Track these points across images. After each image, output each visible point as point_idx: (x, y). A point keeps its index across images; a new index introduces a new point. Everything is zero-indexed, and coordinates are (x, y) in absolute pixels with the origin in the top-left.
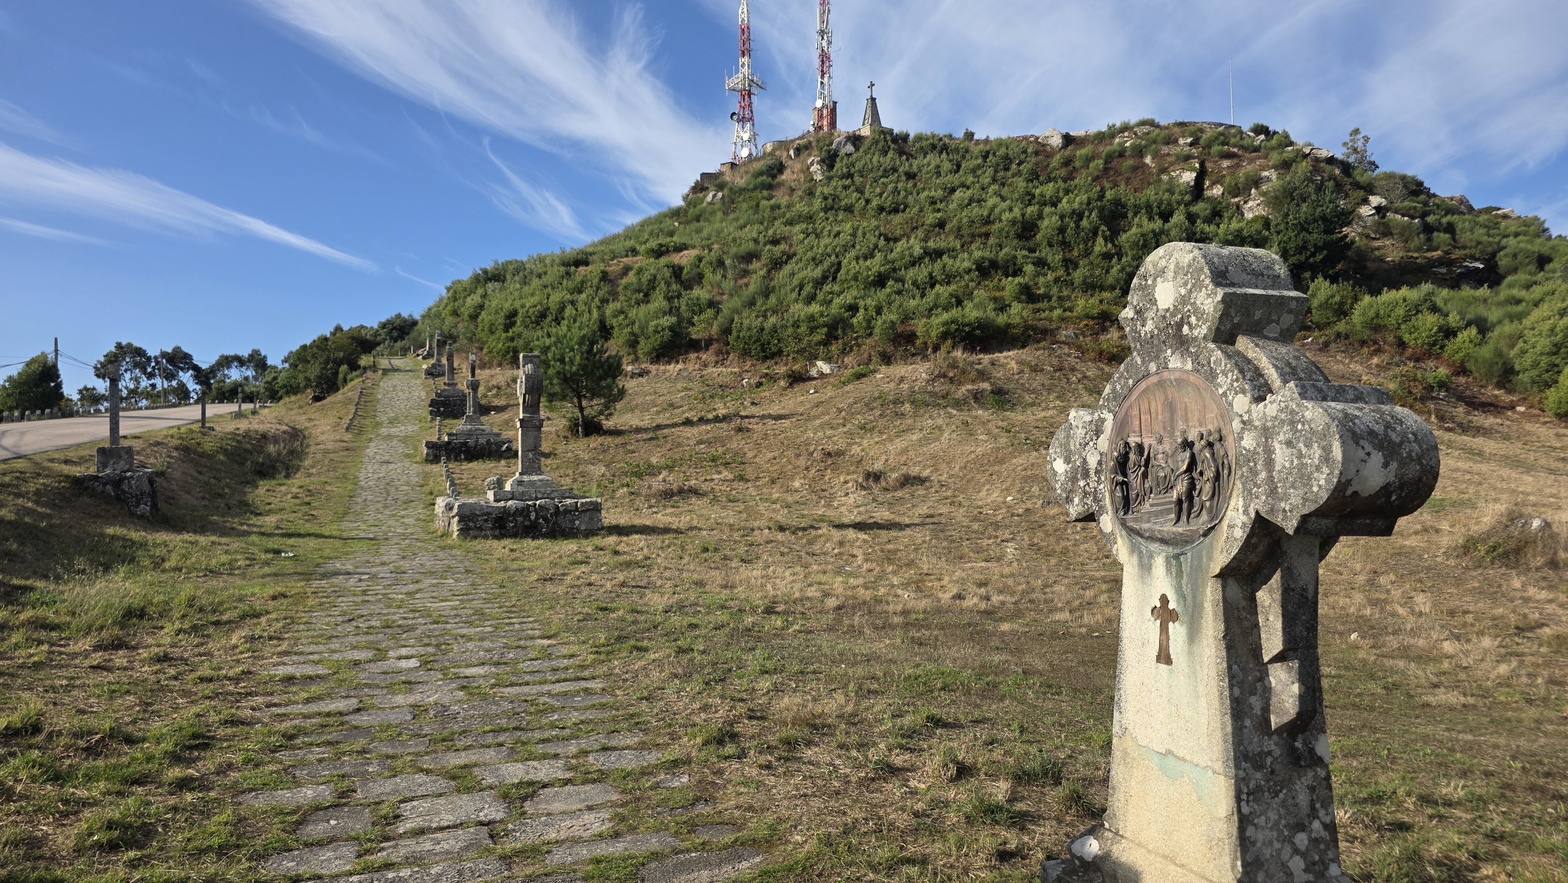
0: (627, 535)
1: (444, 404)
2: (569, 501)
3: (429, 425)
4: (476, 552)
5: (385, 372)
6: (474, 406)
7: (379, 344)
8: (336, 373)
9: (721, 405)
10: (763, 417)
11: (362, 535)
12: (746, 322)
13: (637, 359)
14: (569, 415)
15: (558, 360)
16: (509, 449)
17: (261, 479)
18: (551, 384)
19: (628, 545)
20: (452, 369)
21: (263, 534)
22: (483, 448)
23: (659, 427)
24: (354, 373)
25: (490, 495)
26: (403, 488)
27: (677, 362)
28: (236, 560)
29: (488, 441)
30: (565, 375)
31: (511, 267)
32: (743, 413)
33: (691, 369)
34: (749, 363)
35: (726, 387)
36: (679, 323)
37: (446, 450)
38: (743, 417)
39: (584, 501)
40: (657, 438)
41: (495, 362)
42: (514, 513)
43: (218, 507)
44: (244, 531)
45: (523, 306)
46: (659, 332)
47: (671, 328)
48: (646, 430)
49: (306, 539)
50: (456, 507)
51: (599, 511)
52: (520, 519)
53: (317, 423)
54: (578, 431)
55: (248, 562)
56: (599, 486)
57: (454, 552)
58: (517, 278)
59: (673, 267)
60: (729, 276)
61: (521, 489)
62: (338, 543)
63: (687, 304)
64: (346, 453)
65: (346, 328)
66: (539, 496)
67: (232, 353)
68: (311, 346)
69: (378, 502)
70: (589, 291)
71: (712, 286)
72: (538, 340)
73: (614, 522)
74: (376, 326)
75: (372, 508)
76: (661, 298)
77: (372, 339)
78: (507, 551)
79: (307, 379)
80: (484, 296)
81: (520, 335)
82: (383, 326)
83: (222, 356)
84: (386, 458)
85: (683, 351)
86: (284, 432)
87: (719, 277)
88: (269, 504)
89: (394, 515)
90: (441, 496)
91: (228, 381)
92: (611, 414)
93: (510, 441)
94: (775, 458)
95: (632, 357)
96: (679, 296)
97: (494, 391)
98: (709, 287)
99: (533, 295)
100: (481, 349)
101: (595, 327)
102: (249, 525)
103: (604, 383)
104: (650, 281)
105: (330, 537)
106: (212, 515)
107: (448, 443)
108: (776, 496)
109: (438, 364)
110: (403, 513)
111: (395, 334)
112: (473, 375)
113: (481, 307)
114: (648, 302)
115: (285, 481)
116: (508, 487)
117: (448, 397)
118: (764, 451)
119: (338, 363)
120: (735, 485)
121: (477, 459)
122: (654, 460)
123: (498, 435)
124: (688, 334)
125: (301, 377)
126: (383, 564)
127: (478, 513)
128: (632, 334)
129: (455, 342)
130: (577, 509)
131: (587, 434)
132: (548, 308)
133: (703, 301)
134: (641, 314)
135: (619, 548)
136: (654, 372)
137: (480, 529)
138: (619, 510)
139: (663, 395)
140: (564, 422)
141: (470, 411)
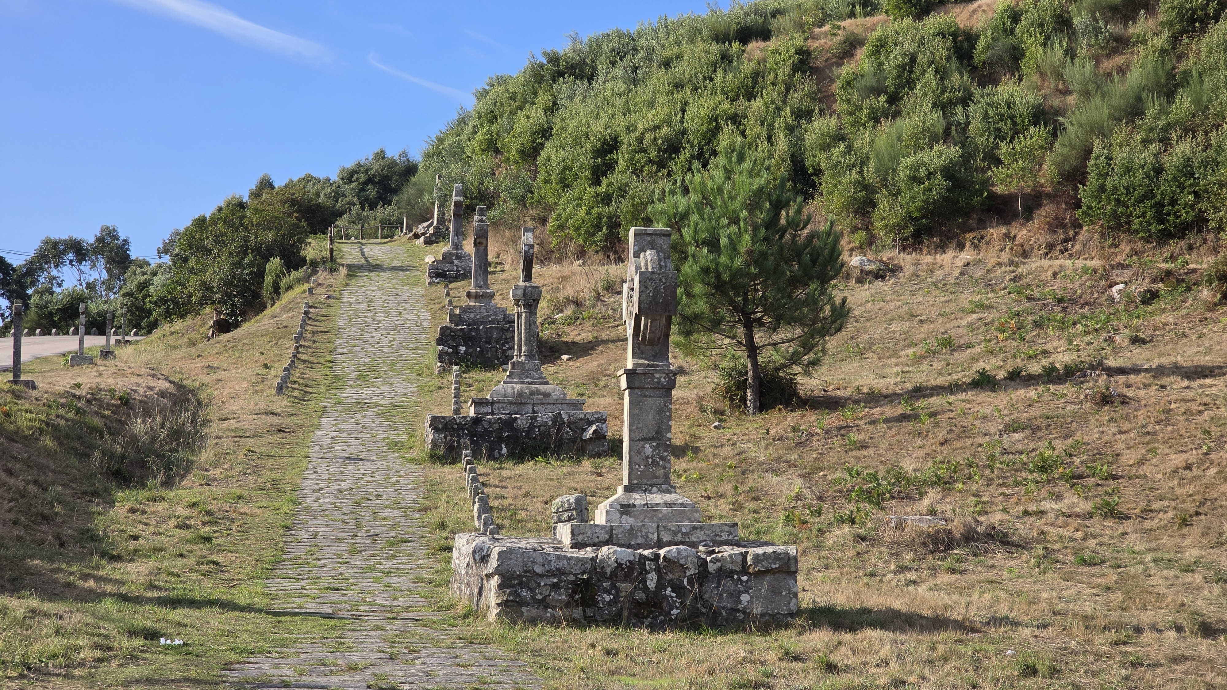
0: (853, 628)
1: (467, 338)
2: (728, 551)
3: (437, 382)
4: (536, 653)
5: (353, 270)
6: (528, 342)
7: (341, 214)
8: (261, 274)
9: (1061, 344)
10: (1160, 372)
11: (311, 607)
12: (1120, 156)
13: (871, 241)
14: (726, 364)
15: (705, 243)
16: (599, 436)
17: (120, 487)
18: (688, 294)
19: (854, 651)
20: (484, 266)
21: (124, 598)
22: (545, 434)
23: (919, 392)
24: (294, 274)
25: (564, 532)
26: (386, 513)
27: (961, 246)
28: (77, 649)
29: (557, 419)
30: (718, 276)
31: (606, 48)
32: (1111, 363)
33: (991, 262)
34: (1126, 248)
35: (1073, 301)
36: (966, 158)
37: (472, 435)
38: (1111, 372)
39: (760, 551)
40: (913, 417)
41: (572, 247)
42: (614, 574)
43: (42, 542)
44: (91, 591)
45: (630, 129)
46: (920, 181)
47: (948, 172)
48: (890, 398)
49: (205, 611)
50: (495, 555)
51: (793, 574)
52: (626, 587)
53: (222, 375)
54: (744, 399)
55: (98, 654)
56: (789, 520)
57: (491, 650)
58: (618, 71)
59: (955, 35)
60: (1082, 51)
61: (628, 521)
62: (265, 622)
63: (986, 116)
64: (276, 438)
65: (279, 183)
66: (666, 538)
67: (64, 236)
68: (214, 221)
69: (340, 540)
70: (770, 93)
71: (1042, 74)
72: (662, 199)
73: (822, 601)
74: (335, 177)
75: (328, 552)
76: (927, 106)
77: (329, 203)
78: (598, 654)
79: (207, 287)
80: (552, 109)
81: (623, 191)
82: (349, 176)
83: (46, 242)
84: (352, 450)
85: (972, 223)
86: (162, 394)
87: (1058, 52)
88: (136, 538)
89: (371, 569)
90: (463, 531)
91: (57, 290)
92: (815, 363)
93: (602, 420)
94: (1188, 467)
95: (862, 235)
96: (966, 100)
97: (569, 311)
98: (1035, 78)
99: (651, 104)
100: (543, 221)
101: (783, 172)
102: (98, 579)
103: (800, 293)
104: (902, 68)
105: (248, 609)
106: (32, 557)
107: (476, 421)
108: (1191, 554)
109: (457, 254)
110: (388, 564)
111: (372, 192)
112: (528, 276)
113: (546, 132)
114: (897, 114)
115: (164, 493)
116: (600, 517)
117: (475, 322)
118: (1162, 449)
119: (265, 254)
120: (1096, 525)
121: (533, 457)
122: (909, 466)
123: (577, 405)
124: (986, 183)
125: (194, 281)
126: (352, 668)
127: (538, 569)
128: (863, 185)
129: (491, 206)
130: (744, 569)
131: (763, 407)
132: (684, 132)
133: (1021, 108)
134: (881, 142)
135: (835, 658)
136: (909, 270)
137: (544, 604)
138: (834, 573)
139: (929, 320)
140: (716, 379)
141: (520, 354)
